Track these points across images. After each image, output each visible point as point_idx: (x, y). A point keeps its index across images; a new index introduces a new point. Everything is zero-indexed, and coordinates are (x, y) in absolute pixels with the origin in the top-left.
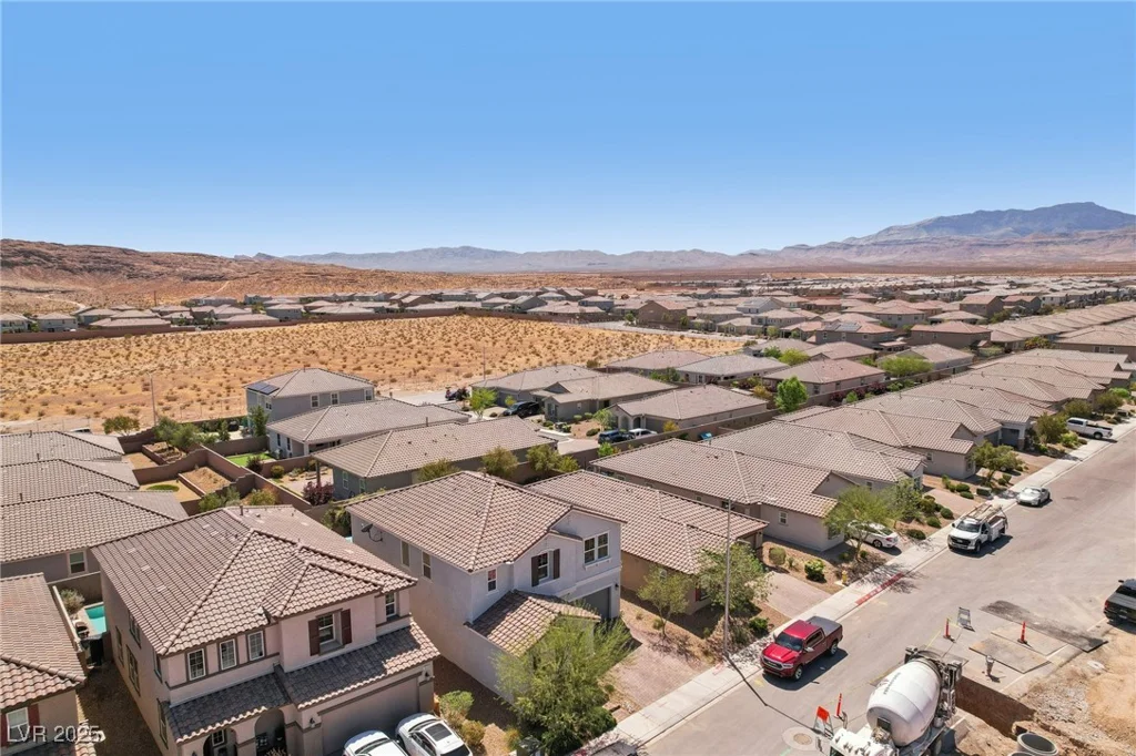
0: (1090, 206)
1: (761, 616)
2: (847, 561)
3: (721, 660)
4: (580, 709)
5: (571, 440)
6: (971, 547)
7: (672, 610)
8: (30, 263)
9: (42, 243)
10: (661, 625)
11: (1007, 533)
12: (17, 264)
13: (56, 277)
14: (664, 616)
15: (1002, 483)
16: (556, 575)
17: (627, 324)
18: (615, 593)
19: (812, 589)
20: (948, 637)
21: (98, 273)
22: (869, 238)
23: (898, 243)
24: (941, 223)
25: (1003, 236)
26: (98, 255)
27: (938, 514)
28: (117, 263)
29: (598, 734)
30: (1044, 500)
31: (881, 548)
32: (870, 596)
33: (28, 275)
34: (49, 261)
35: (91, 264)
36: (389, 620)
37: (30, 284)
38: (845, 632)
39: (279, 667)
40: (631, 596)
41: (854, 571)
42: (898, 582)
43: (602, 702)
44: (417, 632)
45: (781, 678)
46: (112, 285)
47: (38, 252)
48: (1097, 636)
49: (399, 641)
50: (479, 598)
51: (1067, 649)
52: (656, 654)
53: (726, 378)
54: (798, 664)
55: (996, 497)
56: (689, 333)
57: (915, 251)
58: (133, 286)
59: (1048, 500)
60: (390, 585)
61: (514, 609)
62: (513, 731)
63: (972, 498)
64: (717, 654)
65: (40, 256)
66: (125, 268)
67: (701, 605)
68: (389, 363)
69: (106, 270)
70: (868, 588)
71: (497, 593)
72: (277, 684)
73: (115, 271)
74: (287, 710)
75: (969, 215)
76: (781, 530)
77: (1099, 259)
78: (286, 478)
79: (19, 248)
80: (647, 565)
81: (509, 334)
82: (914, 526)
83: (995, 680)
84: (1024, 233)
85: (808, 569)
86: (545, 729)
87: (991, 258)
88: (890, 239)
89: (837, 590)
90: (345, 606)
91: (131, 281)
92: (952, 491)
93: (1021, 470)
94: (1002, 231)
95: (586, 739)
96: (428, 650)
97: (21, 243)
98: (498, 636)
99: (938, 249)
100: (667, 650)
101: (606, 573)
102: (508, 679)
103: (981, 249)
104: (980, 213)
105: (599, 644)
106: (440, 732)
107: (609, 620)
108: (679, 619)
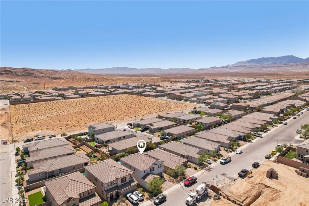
0: (292, 56)
1: (185, 176)
2: (201, 166)
3: (178, 183)
4: (157, 190)
5: (155, 137)
6: (223, 163)
7: (171, 175)
8: (7, 74)
9: (10, 68)
10: (170, 177)
11: (231, 160)
12: (4, 74)
13: (15, 77)
14: (170, 176)
15: (235, 149)
16: (154, 170)
17: (167, 98)
18: (163, 172)
19: (195, 171)
20: (213, 179)
21: (26, 76)
22: (233, 65)
23: (241, 66)
24: (252, 61)
25: (269, 64)
26: (26, 71)
27: (221, 156)
28: (31, 73)
29: (160, 194)
30: (241, 152)
31: (208, 163)
32: (204, 172)
33: (7, 77)
34: (12, 73)
35: (24, 74)
36: (131, 178)
37: (8, 79)
38: (197, 179)
39: (117, 185)
40: (165, 172)
41: (202, 168)
42: (209, 170)
43: (161, 189)
44: (135, 180)
45: (187, 186)
46: (30, 80)
47: (10, 70)
48: (236, 179)
49: (132, 181)
50: (143, 174)
51: (230, 181)
52: (169, 182)
53: (188, 120)
54: (189, 184)
55: (233, 152)
56: (182, 102)
57: (245, 68)
58: (36, 80)
59: (242, 152)
60: (131, 173)
61: (148, 176)
62: (148, 193)
63: (228, 152)
64: (178, 182)
65: (10, 72)
66: (33, 75)
67: (176, 174)
68: (112, 113)
69: (28, 75)
70: (203, 171)
71: (145, 174)
72: (117, 187)
73: (30, 76)
74: (119, 191)
75: (260, 59)
76: (191, 160)
77: (294, 71)
78: (101, 148)
79: (4, 69)
80: (168, 168)
81: (139, 102)
82: (215, 159)
83: (217, 186)
84: (275, 63)
85: (194, 168)
86: (153, 193)
87: (266, 70)
88: (238, 65)
89: (199, 171)
90: (125, 176)
91: (35, 79)
92: (225, 151)
93: (240, 145)
94: (269, 63)
95: (158, 194)
96: (136, 182)
97: (5, 68)
98: (146, 180)
99: (251, 68)
100: (170, 181)
101: (162, 169)
102: (148, 186)
103: (263, 68)
104: (263, 58)
105: (160, 181)
106: (139, 193)
107: (162, 177)
108: (173, 177)
